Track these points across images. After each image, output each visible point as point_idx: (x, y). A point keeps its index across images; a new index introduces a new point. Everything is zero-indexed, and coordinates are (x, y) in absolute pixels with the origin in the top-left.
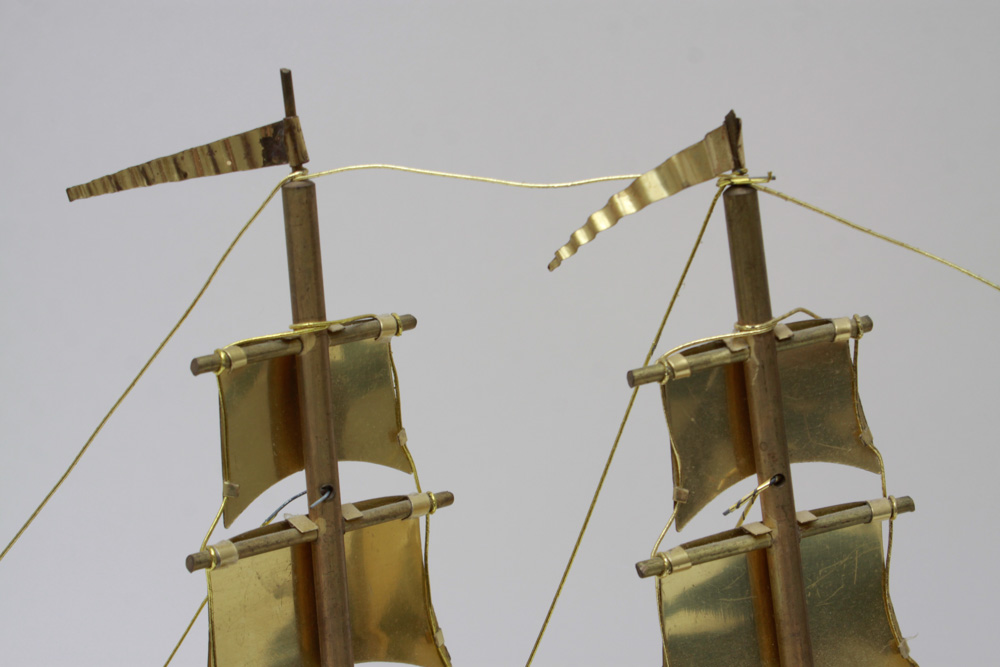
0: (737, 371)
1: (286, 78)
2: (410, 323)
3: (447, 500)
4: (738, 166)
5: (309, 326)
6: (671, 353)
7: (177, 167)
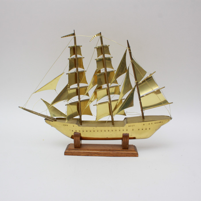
0: (101, 48)
1: (74, 30)
2: (82, 46)
3: (84, 58)
4: (101, 35)
5: (75, 45)
6: (97, 46)
7: (67, 36)
